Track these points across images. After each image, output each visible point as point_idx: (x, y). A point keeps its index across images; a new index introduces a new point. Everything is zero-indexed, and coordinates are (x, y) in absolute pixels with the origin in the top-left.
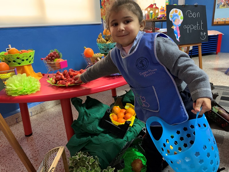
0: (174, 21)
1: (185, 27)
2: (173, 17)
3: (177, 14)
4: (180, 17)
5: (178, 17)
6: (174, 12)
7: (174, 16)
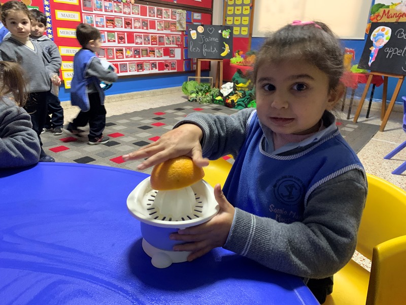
0: (375, 41)
1: (386, 50)
2: (377, 37)
3: (383, 33)
4: (385, 36)
5: (383, 37)
6: (380, 31)
7: (379, 35)
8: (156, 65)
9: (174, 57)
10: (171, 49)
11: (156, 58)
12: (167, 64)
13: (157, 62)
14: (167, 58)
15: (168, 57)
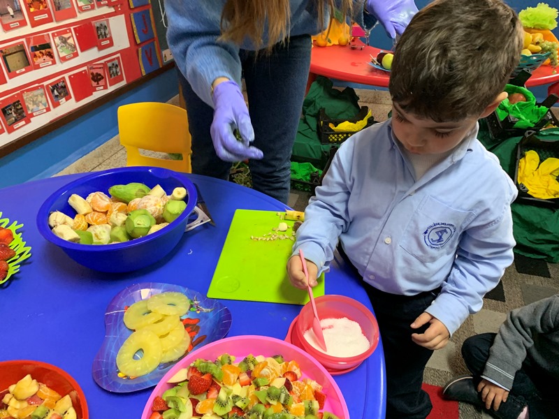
8: (65, 87)
9: (111, 44)
10: (96, 24)
11: (61, 67)
12: (95, 72)
13: (66, 76)
14: (93, 54)
15: (95, 49)
